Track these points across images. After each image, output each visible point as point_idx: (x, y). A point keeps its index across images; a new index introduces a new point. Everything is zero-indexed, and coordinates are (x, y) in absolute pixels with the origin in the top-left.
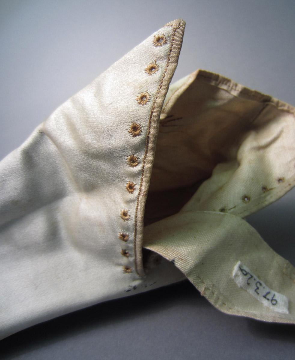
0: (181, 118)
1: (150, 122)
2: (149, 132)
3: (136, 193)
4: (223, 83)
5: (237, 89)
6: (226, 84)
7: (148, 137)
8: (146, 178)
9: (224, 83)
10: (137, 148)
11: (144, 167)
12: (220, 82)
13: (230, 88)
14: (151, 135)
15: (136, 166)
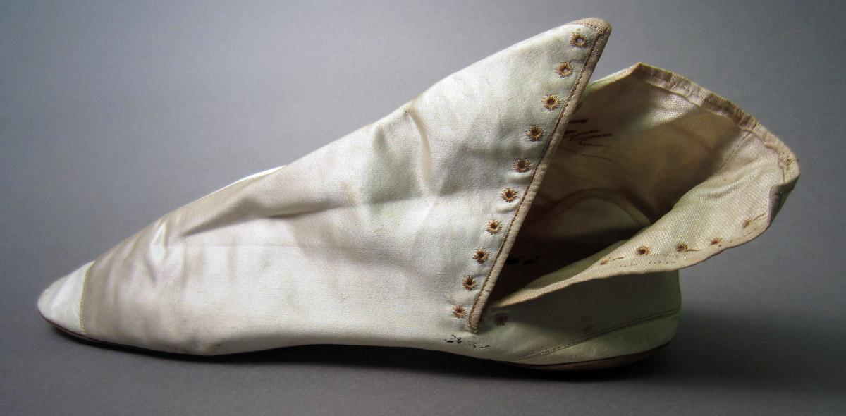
0: (611, 135)
1: (555, 130)
2: (551, 139)
3: (515, 203)
4: (678, 86)
5: (700, 94)
6: (683, 87)
7: (549, 143)
8: (534, 186)
9: (680, 85)
10: (530, 154)
11: (535, 173)
12: (673, 84)
13: (689, 94)
14: (553, 142)
15: (525, 171)
